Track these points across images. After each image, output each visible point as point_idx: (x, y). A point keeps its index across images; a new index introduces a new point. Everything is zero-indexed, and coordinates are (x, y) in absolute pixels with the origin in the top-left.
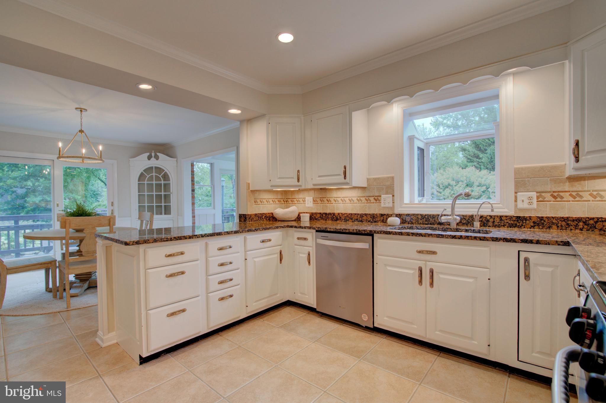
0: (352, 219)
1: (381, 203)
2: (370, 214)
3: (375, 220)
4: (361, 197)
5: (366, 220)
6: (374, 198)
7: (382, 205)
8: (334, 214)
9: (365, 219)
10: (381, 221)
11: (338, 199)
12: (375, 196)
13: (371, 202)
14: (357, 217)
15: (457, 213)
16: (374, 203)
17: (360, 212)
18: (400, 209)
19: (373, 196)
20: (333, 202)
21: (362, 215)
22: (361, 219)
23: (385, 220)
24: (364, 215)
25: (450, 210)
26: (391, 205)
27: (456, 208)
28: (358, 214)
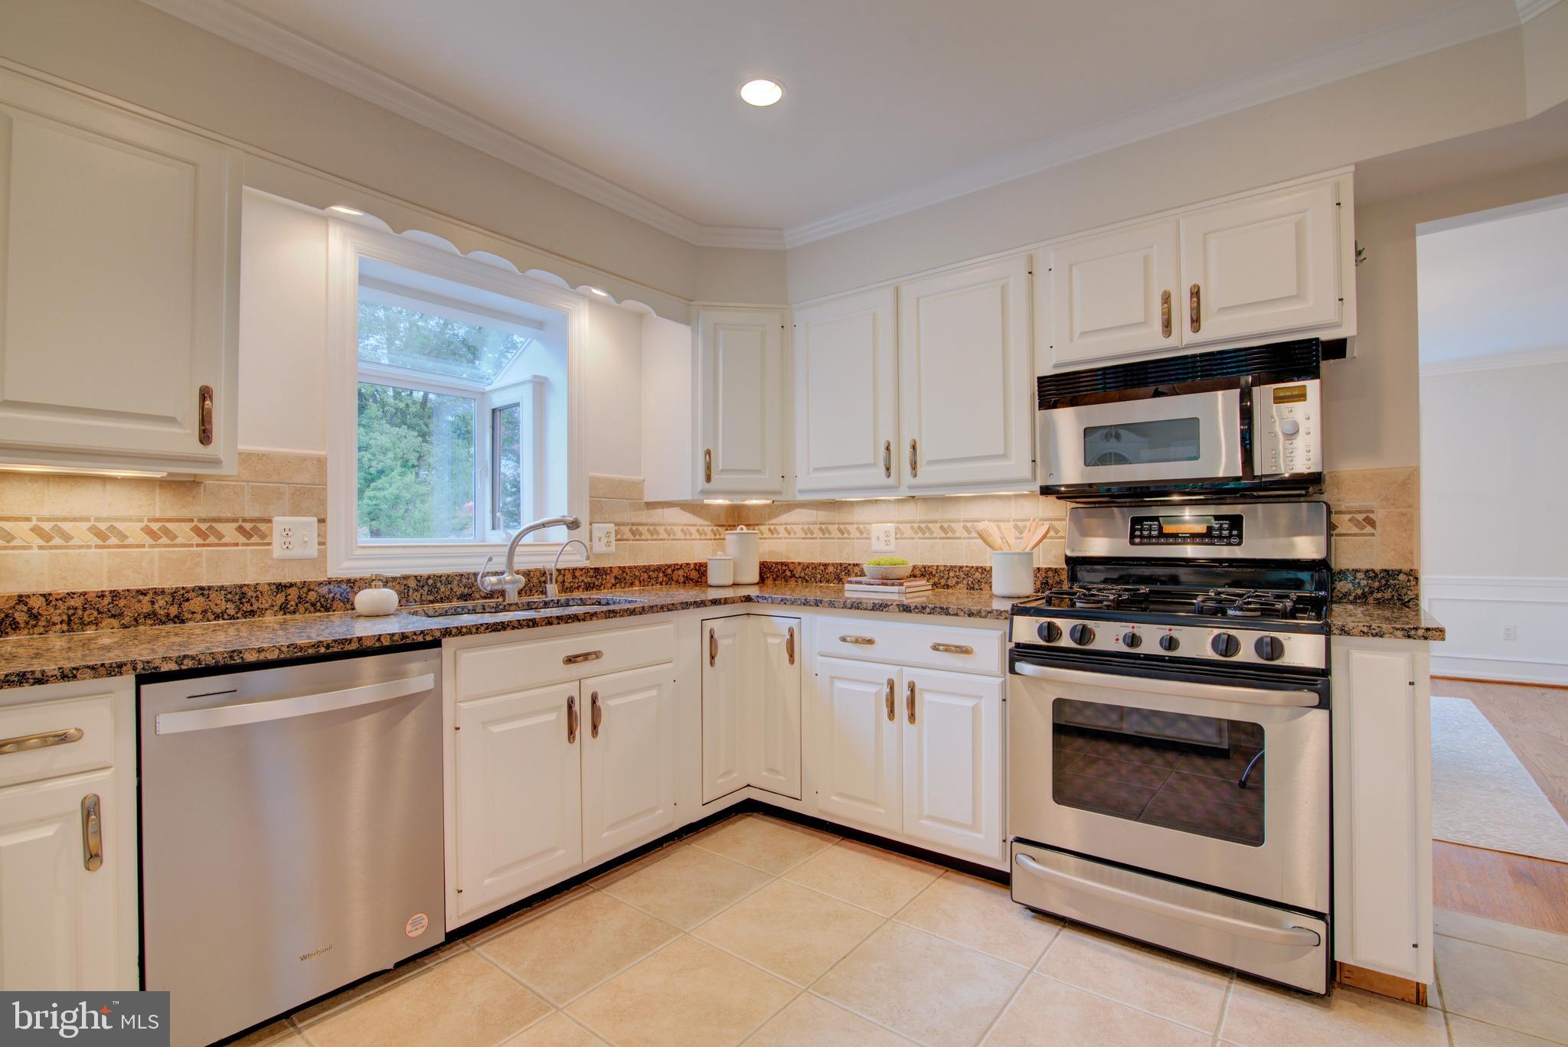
0: (121, 614)
1: (269, 544)
2: (222, 588)
3: (247, 607)
4: (169, 520)
5: (205, 612)
6: (236, 525)
7: (277, 551)
9: (199, 610)
10: (276, 608)
12: (244, 520)
13: (224, 541)
14: (153, 603)
15: (516, 567)
16: (237, 545)
17: (170, 584)
18: (347, 564)
19: (235, 520)
21: (179, 596)
22: (174, 611)
23: (293, 603)
24: (191, 595)
25: (504, 560)
26: (313, 551)
27: (518, 555)
28: (159, 592)
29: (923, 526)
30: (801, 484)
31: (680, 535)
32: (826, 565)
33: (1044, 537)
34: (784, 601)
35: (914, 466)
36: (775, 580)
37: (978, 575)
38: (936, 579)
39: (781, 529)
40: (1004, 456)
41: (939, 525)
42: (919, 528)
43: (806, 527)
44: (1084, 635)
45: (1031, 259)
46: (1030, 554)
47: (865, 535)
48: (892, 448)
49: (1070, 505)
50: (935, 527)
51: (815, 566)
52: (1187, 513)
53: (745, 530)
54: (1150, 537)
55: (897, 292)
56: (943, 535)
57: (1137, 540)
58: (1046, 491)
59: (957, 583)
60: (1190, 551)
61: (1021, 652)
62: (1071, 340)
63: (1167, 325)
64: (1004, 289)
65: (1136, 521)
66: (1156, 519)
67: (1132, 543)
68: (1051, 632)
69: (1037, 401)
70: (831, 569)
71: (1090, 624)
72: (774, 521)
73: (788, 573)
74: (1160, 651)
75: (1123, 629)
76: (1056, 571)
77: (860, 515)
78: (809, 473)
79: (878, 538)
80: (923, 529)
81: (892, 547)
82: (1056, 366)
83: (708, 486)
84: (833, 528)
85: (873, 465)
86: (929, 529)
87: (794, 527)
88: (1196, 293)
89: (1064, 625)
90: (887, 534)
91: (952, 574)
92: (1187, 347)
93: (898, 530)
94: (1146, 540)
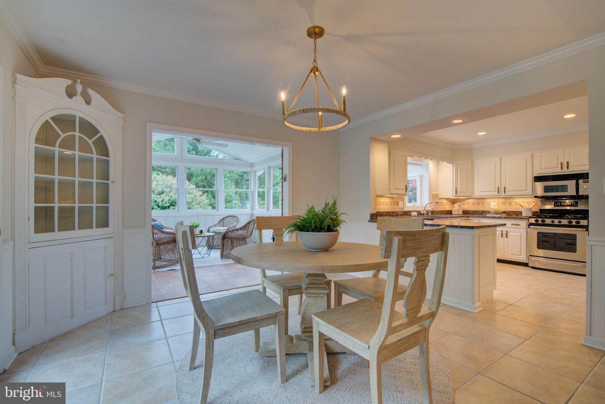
1: (399, 206)
2: (396, 212)
4: (391, 202)
6: (396, 203)
8: (380, 212)
11: (381, 203)
13: (395, 205)
15: (426, 210)
18: (406, 209)
20: (378, 205)
21: (393, 212)
25: (424, 209)
26: (402, 207)
28: (391, 212)
29: (504, 203)
30: (476, 194)
31: (444, 205)
32: (479, 211)
33: (535, 205)
34: (477, 217)
35: (505, 191)
36: (465, 214)
37: (518, 213)
38: (508, 214)
39: (466, 203)
40: (526, 190)
41: (508, 203)
42: (503, 203)
43: (473, 203)
44: (543, 221)
45: (532, 154)
46: (531, 209)
47: (489, 205)
48: (499, 188)
49: (540, 199)
50: (507, 203)
51: (476, 211)
52: (567, 201)
53: (459, 203)
54: (558, 205)
55: (501, 158)
56: (509, 205)
57: (555, 206)
58: (535, 197)
59: (513, 214)
60: (568, 208)
61: (531, 224)
62: (541, 169)
63: (562, 168)
64: (526, 159)
65: (555, 202)
66: (560, 202)
67: (554, 206)
68: (537, 221)
69: (534, 181)
70: (480, 212)
71: (545, 219)
72: (464, 202)
73: (468, 213)
74: (558, 224)
75: (551, 220)
76: (537, 212)
77: (488, 201)
78: (478, 192)
79: (492, 205)
80: (504, 204)
81: (496, 207)
82: (538, 174)
83: (456, 195)
84: (481, 203)
85: (495, 191)
86: (506, 204)
87: (470, 203)
88: (568, 163)
89: (540, 220)
90: (495, 204)
91: (511, 213)
92: (566, 172)
93: (497, 204)
94: (558, 206)
